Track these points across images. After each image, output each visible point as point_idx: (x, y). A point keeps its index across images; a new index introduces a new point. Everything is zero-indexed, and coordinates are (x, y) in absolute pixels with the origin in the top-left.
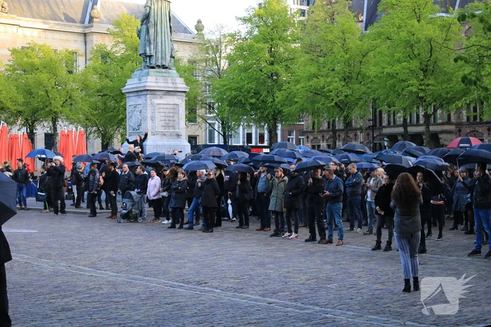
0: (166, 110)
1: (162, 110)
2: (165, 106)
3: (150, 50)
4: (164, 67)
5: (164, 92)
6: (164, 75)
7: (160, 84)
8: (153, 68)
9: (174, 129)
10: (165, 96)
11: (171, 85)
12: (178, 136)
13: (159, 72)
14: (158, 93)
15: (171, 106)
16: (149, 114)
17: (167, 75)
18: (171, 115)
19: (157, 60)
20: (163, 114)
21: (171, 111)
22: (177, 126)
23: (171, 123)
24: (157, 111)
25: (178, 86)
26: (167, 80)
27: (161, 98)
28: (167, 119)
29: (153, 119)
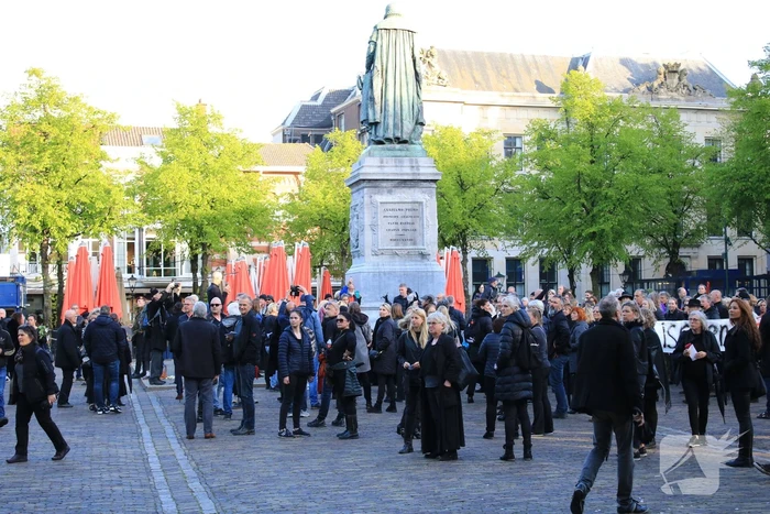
0: (399, 214)
1: (391, 213)
2: (397, 207)
3: (374, 114)
4: (399, 141)
5: (396, 182)
6: (399, 153)
7: (386, 170)
8: (380, 143)
9: (415, 244)
10: (398, 190)
11: (408, 170)
12: (423, 256)
13: (389, 150)
14: (384, 184)
15: (409, 206)
16: (367, 220)
17: (403, 153)
18: (409, 220)
19: (386, 129)
20: (394, 220)
21: (408, 213)
22: (419, 239)
23: (408, 235)
24: (380, 216)
25: (422, 171)
26: (401, 162)
27: (390, 192)
28: (400, 227)
29: (374, 227)
